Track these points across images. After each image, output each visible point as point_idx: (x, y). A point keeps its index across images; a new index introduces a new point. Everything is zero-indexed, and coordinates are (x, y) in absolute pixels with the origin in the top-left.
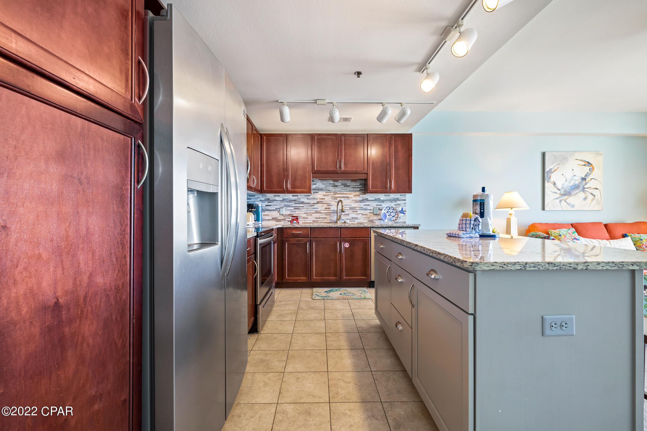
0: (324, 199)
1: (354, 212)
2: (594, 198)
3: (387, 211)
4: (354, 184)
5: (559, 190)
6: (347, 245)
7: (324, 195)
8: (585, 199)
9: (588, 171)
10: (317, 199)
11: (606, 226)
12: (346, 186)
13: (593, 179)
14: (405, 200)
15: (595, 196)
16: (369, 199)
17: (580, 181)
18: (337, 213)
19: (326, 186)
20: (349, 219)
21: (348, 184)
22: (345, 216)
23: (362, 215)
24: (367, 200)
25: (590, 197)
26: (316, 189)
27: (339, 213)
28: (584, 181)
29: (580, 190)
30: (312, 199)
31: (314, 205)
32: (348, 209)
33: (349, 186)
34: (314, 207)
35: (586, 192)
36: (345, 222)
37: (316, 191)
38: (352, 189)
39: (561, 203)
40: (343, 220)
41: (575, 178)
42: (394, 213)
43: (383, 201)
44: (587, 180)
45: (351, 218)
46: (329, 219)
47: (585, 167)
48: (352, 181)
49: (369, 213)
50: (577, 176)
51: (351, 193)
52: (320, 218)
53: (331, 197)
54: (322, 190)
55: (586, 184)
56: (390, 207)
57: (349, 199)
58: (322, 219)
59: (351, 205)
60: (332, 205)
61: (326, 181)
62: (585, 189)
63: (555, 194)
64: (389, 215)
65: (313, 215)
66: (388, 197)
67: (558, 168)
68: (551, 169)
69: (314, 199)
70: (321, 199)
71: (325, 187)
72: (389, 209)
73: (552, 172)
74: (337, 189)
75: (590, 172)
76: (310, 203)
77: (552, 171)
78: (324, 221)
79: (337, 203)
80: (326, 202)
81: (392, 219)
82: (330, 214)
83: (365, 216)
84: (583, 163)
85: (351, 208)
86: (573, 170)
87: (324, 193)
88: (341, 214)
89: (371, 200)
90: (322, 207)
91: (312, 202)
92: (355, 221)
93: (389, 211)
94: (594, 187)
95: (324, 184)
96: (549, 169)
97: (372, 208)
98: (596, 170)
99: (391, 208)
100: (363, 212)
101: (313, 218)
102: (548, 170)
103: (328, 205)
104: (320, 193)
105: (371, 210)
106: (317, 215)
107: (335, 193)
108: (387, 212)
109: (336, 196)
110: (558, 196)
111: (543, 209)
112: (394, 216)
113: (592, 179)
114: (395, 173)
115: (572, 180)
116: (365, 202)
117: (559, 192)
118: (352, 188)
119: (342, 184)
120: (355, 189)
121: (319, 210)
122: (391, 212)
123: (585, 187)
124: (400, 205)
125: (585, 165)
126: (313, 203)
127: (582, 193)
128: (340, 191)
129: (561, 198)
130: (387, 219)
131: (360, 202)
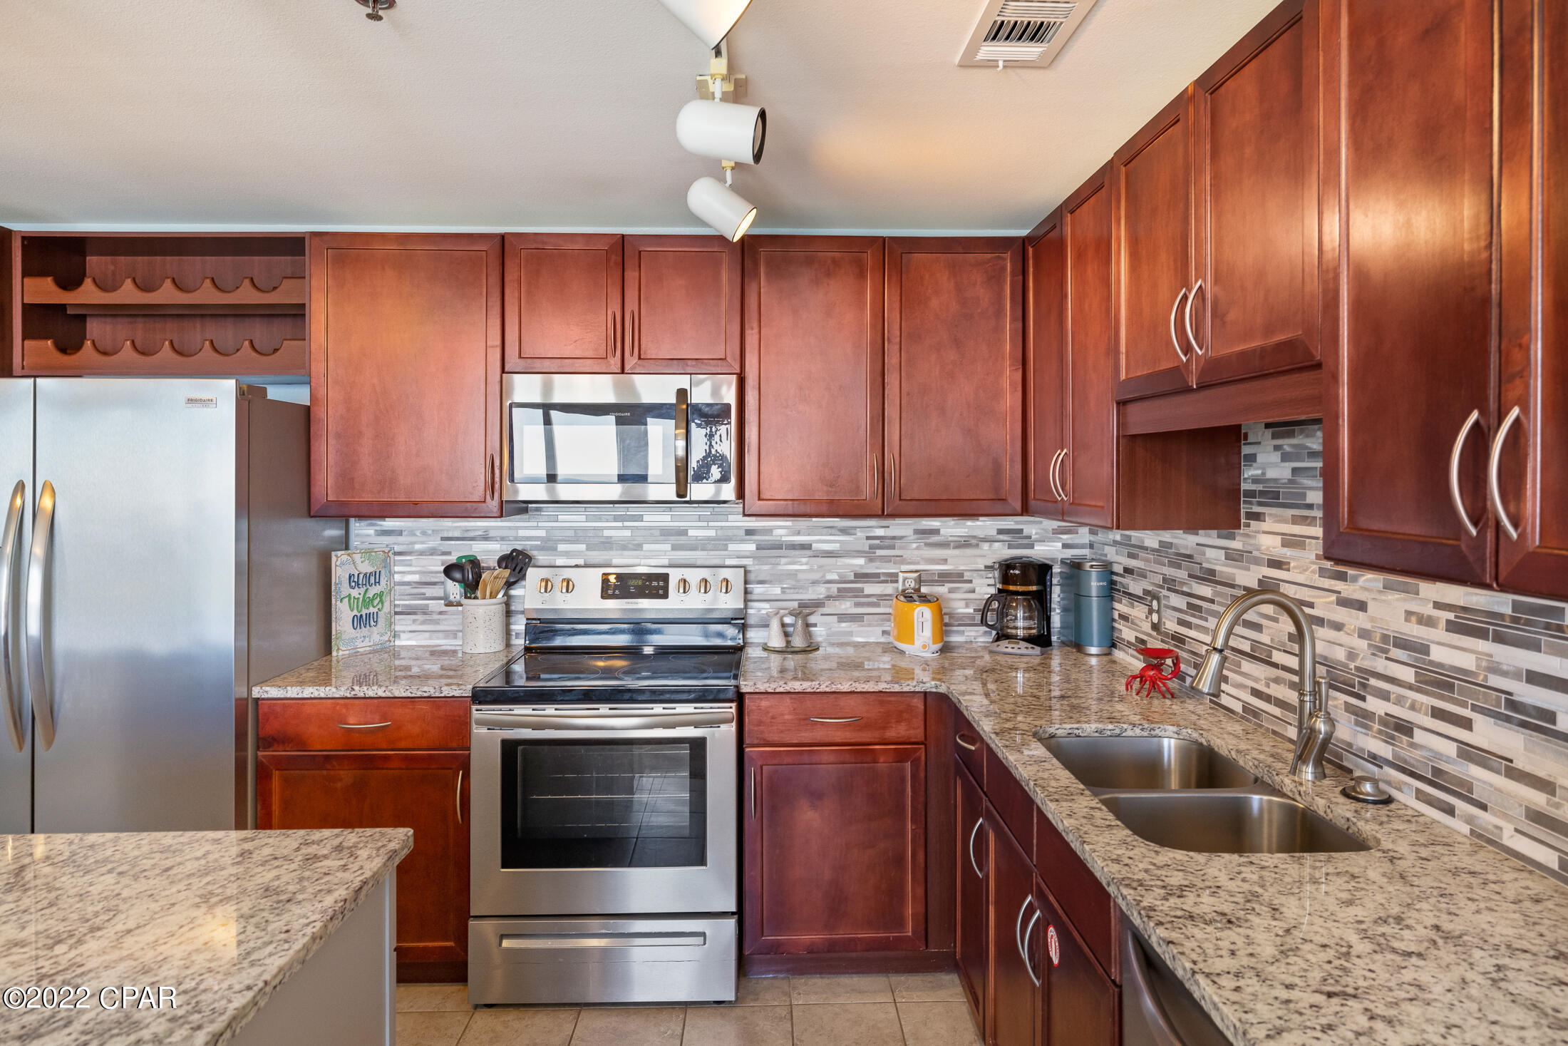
0: (1288, 567)
6: (1053, 946)
10: (1257, 562)
71: (1290, 481)
91: (1240, 575)
121: (1265, 638)
126: (1244, 588)
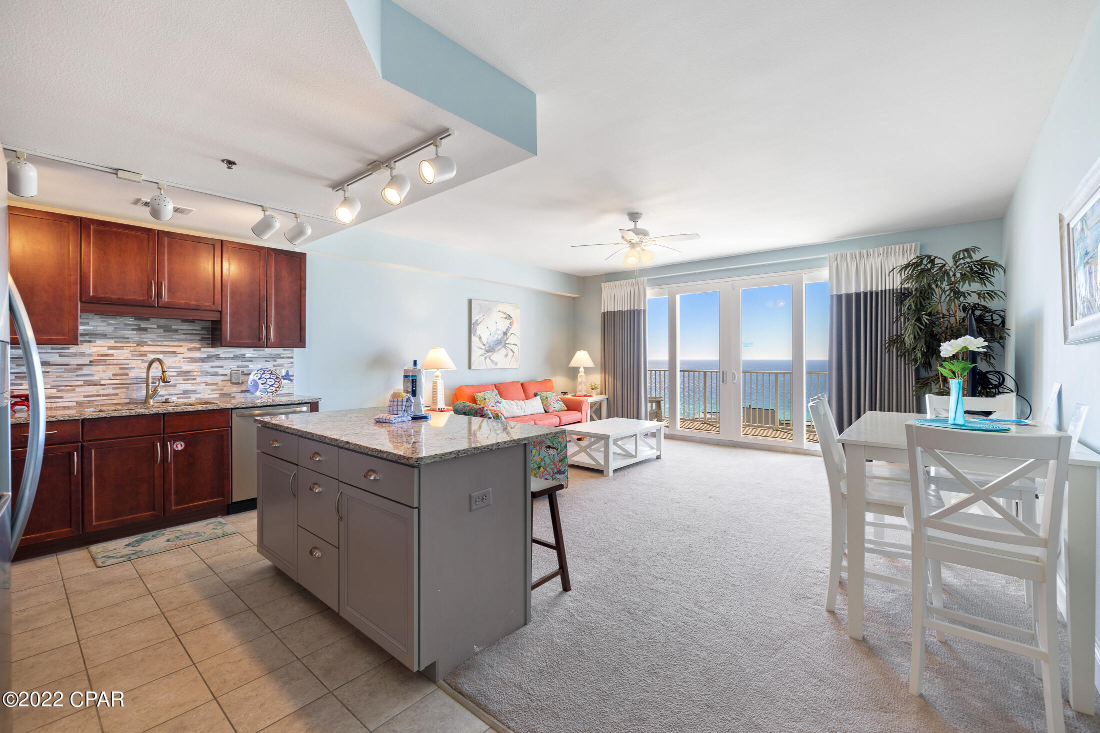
0: (112, 355)
1: (188, 380)
2: (514, 355)
3: (259, 377)
4: (188, 328)
5: (484, 345)
6: (179, 446)
7: (110, 348)
8: (506, 356)
11: (522, 385)
12: (168, 329)
14: (292, 358)
15: (514, 353)
16: (221, 356)
17: (502, 335)
18: (147, 384)
19: (115, 328)
20: (176, 394)
21: (174, 327)
22: (165, 388)
23: (207, 384)
24: (218, 357)
25: (511, 353)
26: (87, 335)
27: (152, 383)
28: (506, 336)
29: (502, 346)
30: (75, 354)
31: (81, 369)
32: (175, 374)
33: (176, 331)
34: (80, 372)
35: (507, 348)
36: (167, 401)
37: (87, 338)
38: (184, 337)
39: (486, 360)
40: (160, 396)
41: (499, 332)
42: (273, 380)
43: (251, 360)
44: (508, 334)
45: (182, 392)
46: (123, 397)
47: (507, 320)
48: (182, 321)
49: (222, 381)
50: (500, 330)
51: (180, 344)
52: (98, 396)
53: (130, 351)
54: (104, 336)
55: (507, 339)
56: (264, 370)
57: (177, 356)
58: (106, 398)
59: (181, 367)
60: (134, 368)
61: (116, 318)
62: (507, 345)
64: (262, 384)
65: (78, 389)
66: (261, 353)
67: (484, 319)
68: (477, 320)
69: (82, 354)
70: (102, 355)
71: (114, 331)
72: (263, 374)
73: (478, 324)
74: (145, 336)
75: (510, 327)
76: (68, 365)
78: (110, 402)
79: (146, 365)
80: (115, 362)
81: (269, 390)
82: (128, 387)
83: (214, 387)
84: (505, 316)
85: (179, 374)
86: (496, 322)
87: (112, 343)
88: (157, 384)
89: (226, 358)
90: (105, 371)
91: (74, 361)
92: (190, 398)
93: (263, 376)
94: (513, 343)
95: (109, 324)
96: (475, 320)
97: (228, 372)
98: (515, 325)
99: (266, 372)
100: (208, 379)
101: (77, 397)
103: (121, 368)
104: (99, 342)
105: (226, 375)
106: (93, 390)
107: (141, 344)
108: (259, 379)
109: (143, 349)
110: (483, 352)
111: (470, 368)
112: (272, 385)
113: (512, 334)
114: (276, 314)
115: (495, 334)
116: (214, 362)
117: (484, 347)
118: (184, 334)
119: (159, 327)
120: (189, 337)
121: (95, 378)
122: (267, 377)
123: (507, 342)
124: (283, 366)
125: (506, 318)
126: (77, 365)
127: (504, 349)
128: (153, 340)
129: (487, 355)
130: (260, 391)
131: (203, 362)
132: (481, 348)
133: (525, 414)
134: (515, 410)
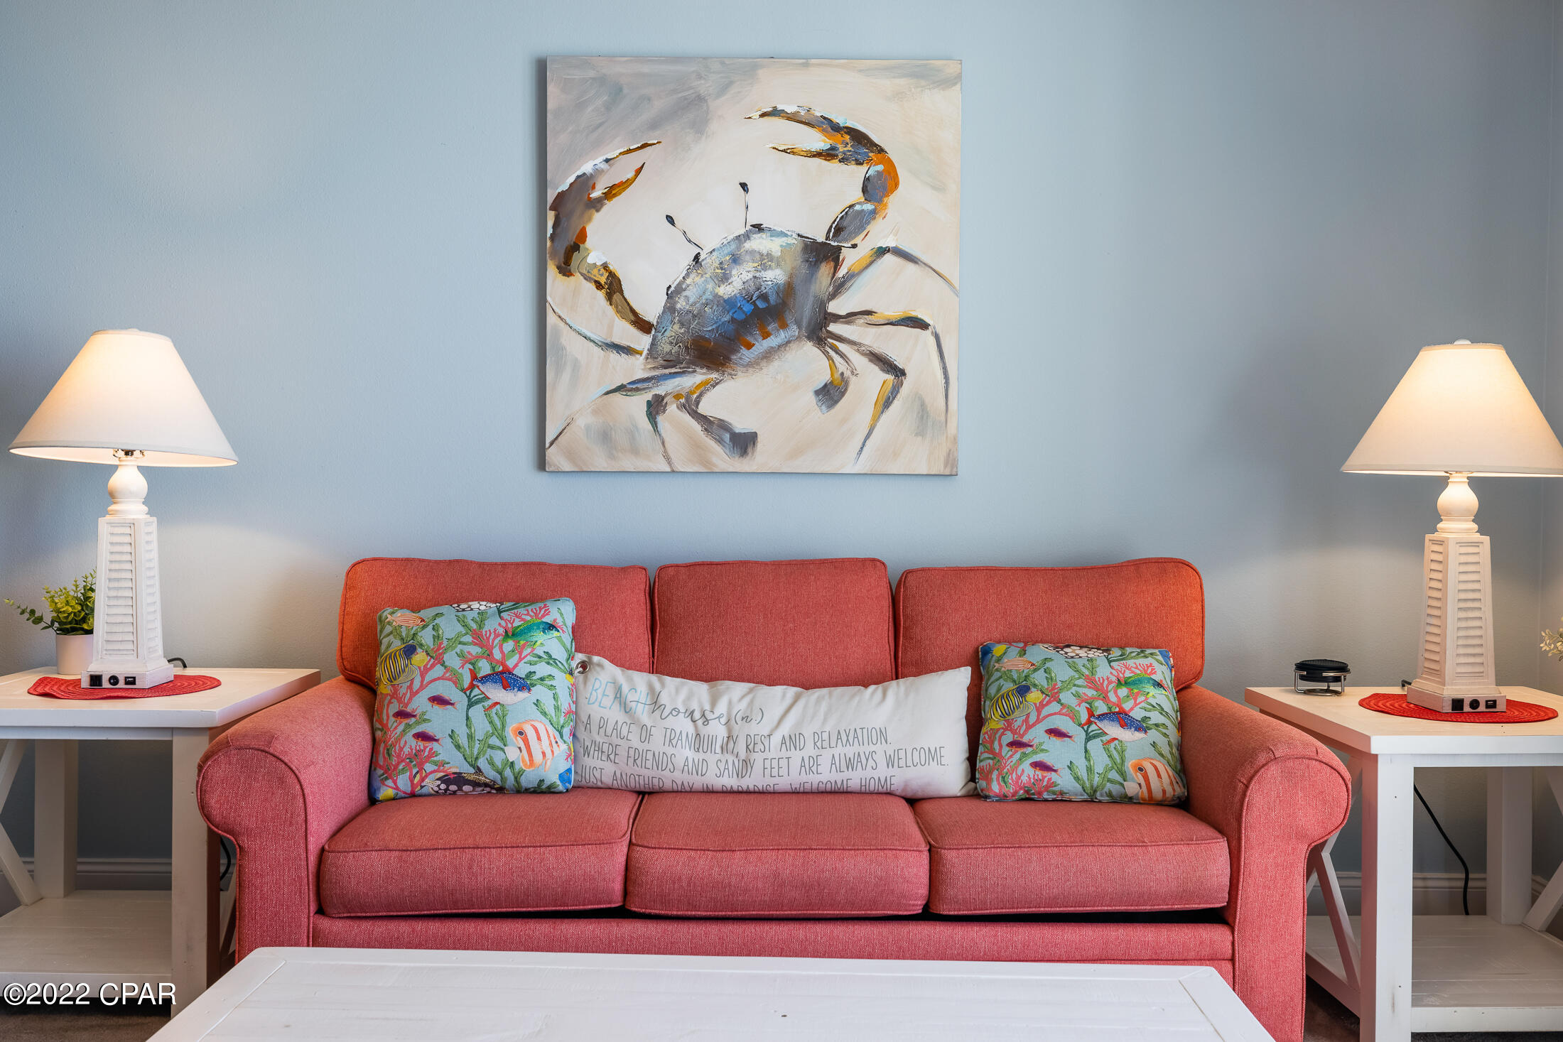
2: (895, 390)
5: (646, 326)
8: (831, 393)
9: (856, 195)
13: (888, 256)
15: (899, 373)
17: (795, 260)
25: (871, 380)
28: (825, 270)
29: (793, 330)
35: (842, 347)
39: (660, 419)
41: (759, 243)
44: (850, 258)
47: (834, 165)
50: (774, 233)
55: (839, 288)
62: (833, 328)
63: (614, 356)
67: (639, 171)
68: (585, 183)
73: (597, 204)
75: (869, 207)
77: (595, 195)
84: (819, 141)
86: (744, 186)
94: (895, 312)
96: (572, 179)
98: (910, 191)
102: (565, 187)
110: (637, 368)
113: (882, 252)
115: (735, 260)
117: (642, 342)
123: (834, 307)
125: (828, 155)
127: (809, 349)
129: (663, 388)
132: (628, 351)
133: (748, 783)
134: (657, 744)
